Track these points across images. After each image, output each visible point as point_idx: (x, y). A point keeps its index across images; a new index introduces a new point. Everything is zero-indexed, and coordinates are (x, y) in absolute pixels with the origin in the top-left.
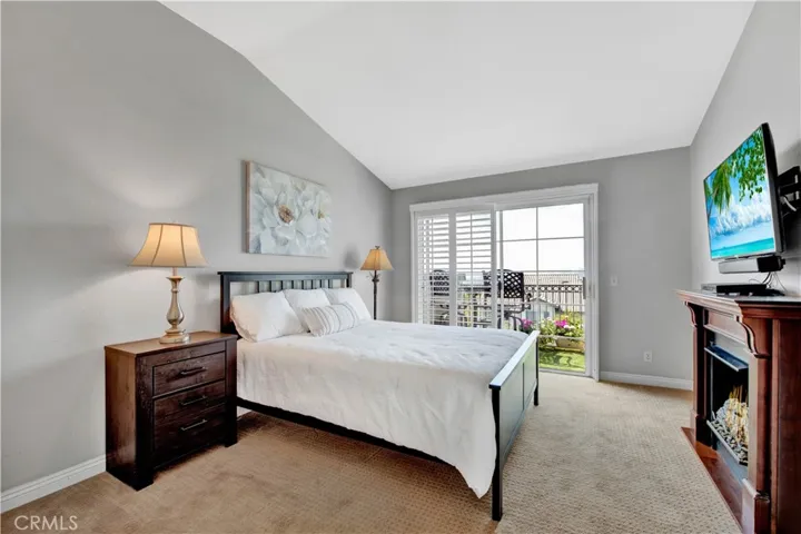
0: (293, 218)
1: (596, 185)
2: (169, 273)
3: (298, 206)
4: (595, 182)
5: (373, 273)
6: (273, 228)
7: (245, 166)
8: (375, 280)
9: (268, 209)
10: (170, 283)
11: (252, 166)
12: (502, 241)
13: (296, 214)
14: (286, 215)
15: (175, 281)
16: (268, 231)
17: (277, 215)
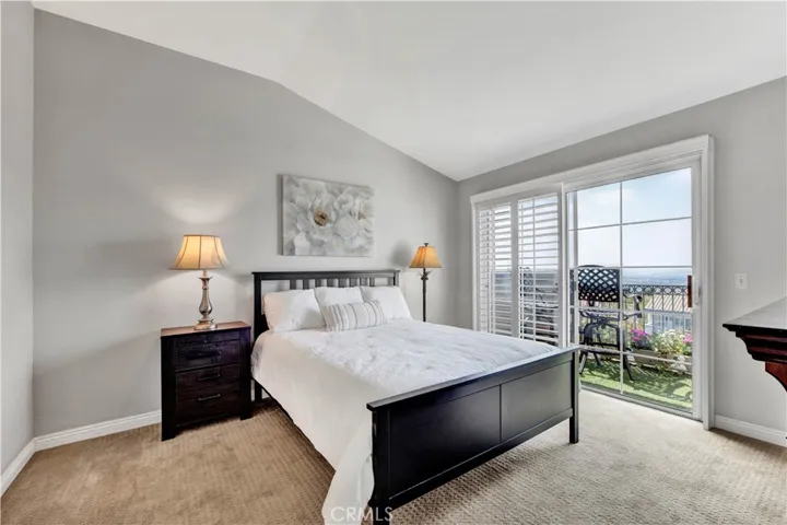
0: (329, 221)
1: (705, 138)
2: (200, 274)
3: (335, 210)
4: (704, 134)
5: (422, 270)
6: (308, 232)
7: (280, 179)
8: (424, 278)
9: (302, 216)
10: (201, 282)
11: (285, 179)
12: (576, 230)
13: (333, 216)
14: (322, 219)
15: (205, 280)
16: (303, 234)
17: (312, 219)
